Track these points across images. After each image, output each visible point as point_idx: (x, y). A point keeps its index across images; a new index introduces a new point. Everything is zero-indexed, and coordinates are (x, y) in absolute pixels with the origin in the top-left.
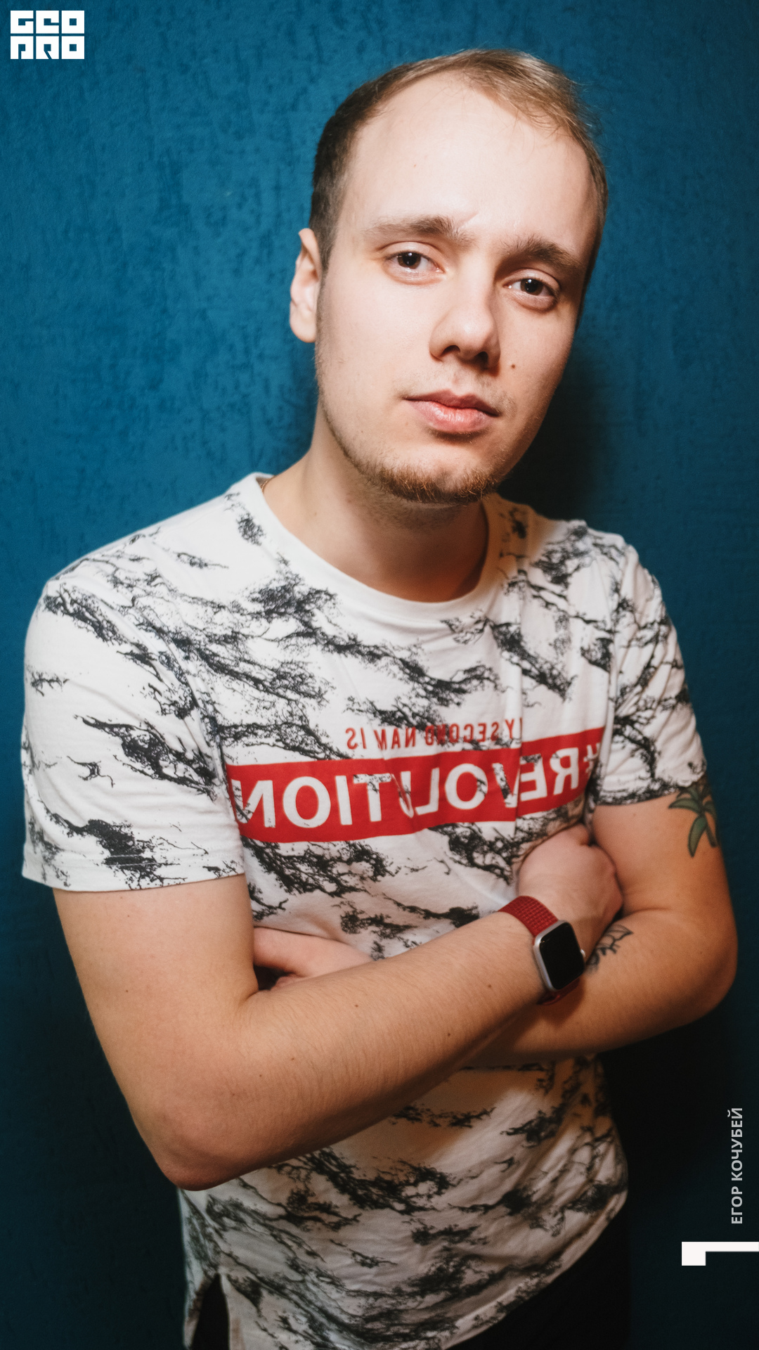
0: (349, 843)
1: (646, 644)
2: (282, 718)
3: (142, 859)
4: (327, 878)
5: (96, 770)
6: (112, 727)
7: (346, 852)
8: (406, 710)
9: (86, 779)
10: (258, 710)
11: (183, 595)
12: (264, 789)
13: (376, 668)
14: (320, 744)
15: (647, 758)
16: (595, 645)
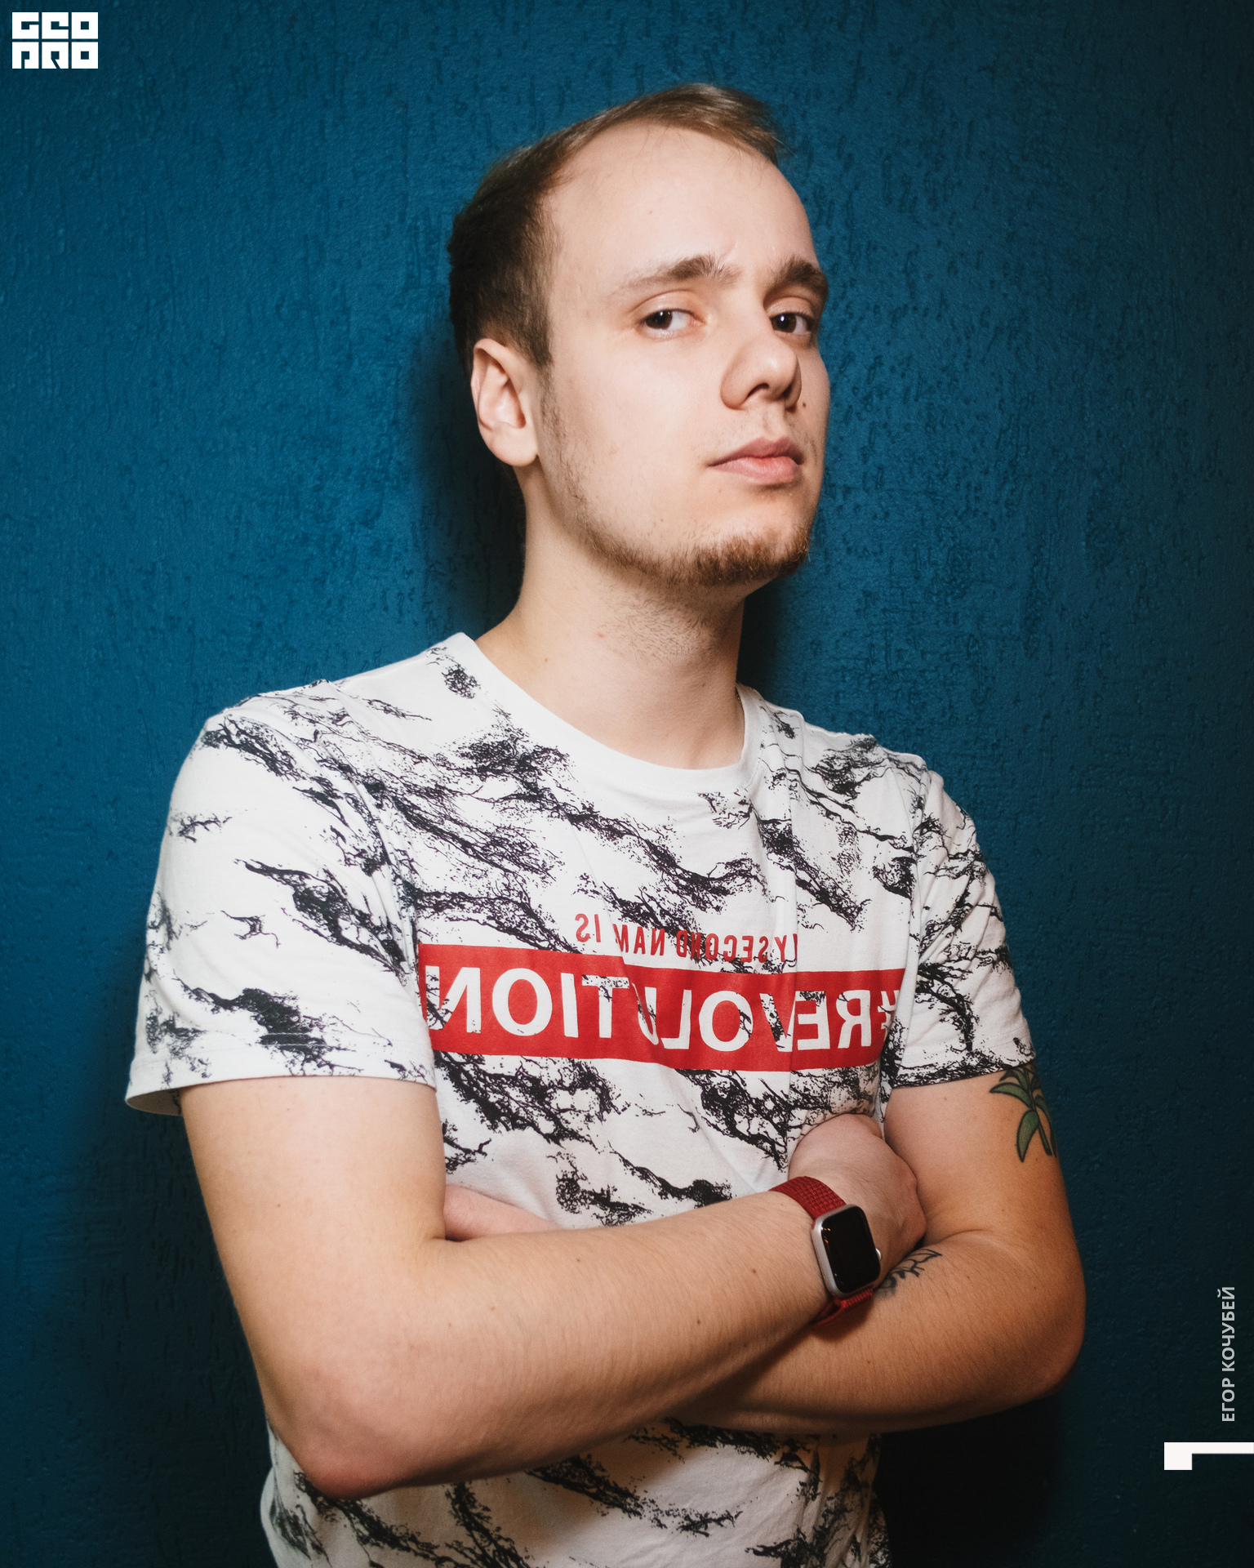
0: (573, 1062)
1: (958, 876)
2: (497, 892)
3: (309, 1039)
4: (543, 1113)
5: (258, 926)
6: (282, 873)
7: (569, 1073)
8: (652, 904)
9: (243, 938)
10: (466, 878)
11: (375, 739)
12: (468, 979)
13: (616, 847)
14: (544, 930)
15: (961, 1024)
16: (892, 866)
